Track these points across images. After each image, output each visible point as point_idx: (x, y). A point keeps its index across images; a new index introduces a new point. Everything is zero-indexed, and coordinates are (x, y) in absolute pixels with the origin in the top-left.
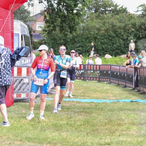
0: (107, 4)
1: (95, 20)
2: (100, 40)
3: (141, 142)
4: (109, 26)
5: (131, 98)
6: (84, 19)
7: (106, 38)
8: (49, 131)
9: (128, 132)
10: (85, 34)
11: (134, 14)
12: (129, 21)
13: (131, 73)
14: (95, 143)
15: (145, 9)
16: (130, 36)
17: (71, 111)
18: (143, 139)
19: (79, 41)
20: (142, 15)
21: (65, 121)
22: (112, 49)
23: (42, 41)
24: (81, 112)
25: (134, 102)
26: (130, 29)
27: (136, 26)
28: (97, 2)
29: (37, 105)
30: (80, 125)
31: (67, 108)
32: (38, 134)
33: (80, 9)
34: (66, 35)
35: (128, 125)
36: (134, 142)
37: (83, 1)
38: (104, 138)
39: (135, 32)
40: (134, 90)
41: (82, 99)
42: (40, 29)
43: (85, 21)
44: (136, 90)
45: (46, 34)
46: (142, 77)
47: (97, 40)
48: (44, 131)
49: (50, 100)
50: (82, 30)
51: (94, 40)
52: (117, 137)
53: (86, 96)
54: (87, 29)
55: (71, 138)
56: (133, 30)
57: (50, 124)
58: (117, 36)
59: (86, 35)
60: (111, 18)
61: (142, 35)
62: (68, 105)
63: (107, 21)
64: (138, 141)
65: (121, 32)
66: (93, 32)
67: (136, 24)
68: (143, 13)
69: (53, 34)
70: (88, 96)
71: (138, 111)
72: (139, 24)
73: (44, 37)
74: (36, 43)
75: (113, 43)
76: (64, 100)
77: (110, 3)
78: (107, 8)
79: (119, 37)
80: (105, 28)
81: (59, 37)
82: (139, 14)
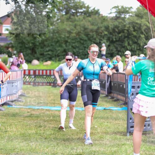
0: (79, 5)
1: (65, 23)
2: (71, 44)
3: (115, 152)
4: (80, 29)
5: (104, 105)
6: (54, 22)
7: (78, 41)
8: (17, 141)
9: (101, 142)
10: (55, 37)
11: (107, 17)
12: (102, 23)
13: (104, 79)
14: (66, 153)
15: (118, 11)
16: (103, 39)
17: (40, 120)
18: (117, 149)
19: (48, 45)
20: (116, 18)
21: (34, 130)
22: (84, 54)
23: (9, 44)
24: (51, 120)
25: (108, 109)
26: (103, 32)
27: (109, 29)
28: (68, 4)
29: (4, 113)
30: (50, 135)
31: (36, 116)
32: (5, 144)
33: (50, 11)
34: (35, 38)
35: (100, 134)
36: (108, 152)
37: (53, 2)
38: (75, 148)
39: (109, 35)
40: (108, 97)
41: (52, 106)
42: (7, 32)
43: (55, 23)
44: (110, 97)
45: (14, 37)
46: (115, 83)
47: (68, 44)
48: (12, 140)
49: (18, 108)
50: (52, 33)
51: (65, 44)
52: (89, 147)
53: (57, 104)
54: (58, 32)
55: (40, 148)
56: (106, 33)
57: (18, 133)
58: (89, 39)
59: (57, 38)
60: (82, 20)
61: (115, 38)
62: (38, 113)
63: (78, 23)
64: (111, 151)
65: (93, 35)
66: (63, 35)
67: (109, 27)
68: (116, 15)
69: (21, 37)
70: (58, 104)
71: (111, 119)
72: (112, 27)
73: (11, 40)
74: (2, 46)
75: (85, 47)
76: (33, 108)
77: (81, 4)
78: (78, 10)
79: (91, 41)
80: (76, 31)
81: (27, 40)
82: (113, 16)
